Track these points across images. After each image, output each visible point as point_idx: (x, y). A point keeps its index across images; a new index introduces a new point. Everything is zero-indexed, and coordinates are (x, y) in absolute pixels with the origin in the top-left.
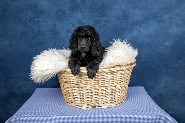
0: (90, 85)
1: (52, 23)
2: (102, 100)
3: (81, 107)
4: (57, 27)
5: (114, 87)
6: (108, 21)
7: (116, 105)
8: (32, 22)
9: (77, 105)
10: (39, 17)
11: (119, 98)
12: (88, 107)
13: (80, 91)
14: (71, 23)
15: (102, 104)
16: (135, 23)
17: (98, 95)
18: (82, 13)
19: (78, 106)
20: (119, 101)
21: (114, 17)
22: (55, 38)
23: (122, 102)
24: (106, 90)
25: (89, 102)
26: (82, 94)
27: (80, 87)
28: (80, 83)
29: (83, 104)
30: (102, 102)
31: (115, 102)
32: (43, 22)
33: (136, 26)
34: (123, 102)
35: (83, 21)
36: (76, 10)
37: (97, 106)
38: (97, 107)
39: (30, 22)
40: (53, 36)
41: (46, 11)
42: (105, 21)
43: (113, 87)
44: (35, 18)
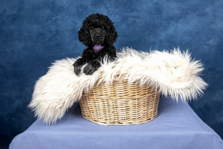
0: (105, 96)
1: (72, 21)
2: (123, 115)
3: (98, 122)
5: (136, 99)
6: (138, 17)
7: (142, 122)
8: (49, 21)
9: (93, 119)
10: (57, 15)
11: (145, 113)
12: (106, 123)
13: (95, 103)
15: (122, 120)
16: (171, 19)
17: (117, 109)
18: (106, 8)
19: (95, 120)
20: (145, 117)
21: (144, 11)
23: (150, 119)
24: (126, 103)
25: (107, 117)
26: (98, 106)
27: (94, 98)
28: (94, 94)
29: (100, 119)
30: (122, 118)
31: (140, 118)
32: (62, 21)
33: (172, 22)
34: (152, 118)
36: (99, 5)
37: (116, 122)
38: (116, 124)
39: (47, 21)
40: (73, 36)
41: (65, 8)
42: (134, 17)
43: (135, 100)
44: (53, 17)
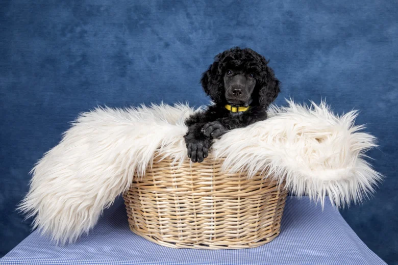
0: (177, 189)
1: (117, 37)
2: (210, 230)
3: (159, 241)
4: (128, 48)
5: (239, 198)
6: (251, 38)
7: (247, 244)
8: (69, 35)
9: (150, 235)
10: (85, 23)
11: (254, 228)
12: (174, 243)
13: (156, 201)
14: (161, 39)
15: (209, 238)
16: (315, 45)
17: (198, 216)
18: (188, 15)
19: (153, 237)
20: (254, 236)
21: (264, 27)
22: (123, 75)
23: (265, 240)
24: (217, 206)
25: (177, 231)
26: (161, 209)
27: (154, 192)
28: (155, 182)
29: (164, 234)
30: (209, 234)
31: (244, 236)
32: (95, 35)
33: (318, 52)
34: (268, 239)
35: (191, 36)
36: (173, 9)
37: (196, 242)
38: (196, 246)
39: (64, 35)
40: (117, 68)
41: (102, 9)
42: (243, 38)
43: (237, 199)
44: (77, 26)
